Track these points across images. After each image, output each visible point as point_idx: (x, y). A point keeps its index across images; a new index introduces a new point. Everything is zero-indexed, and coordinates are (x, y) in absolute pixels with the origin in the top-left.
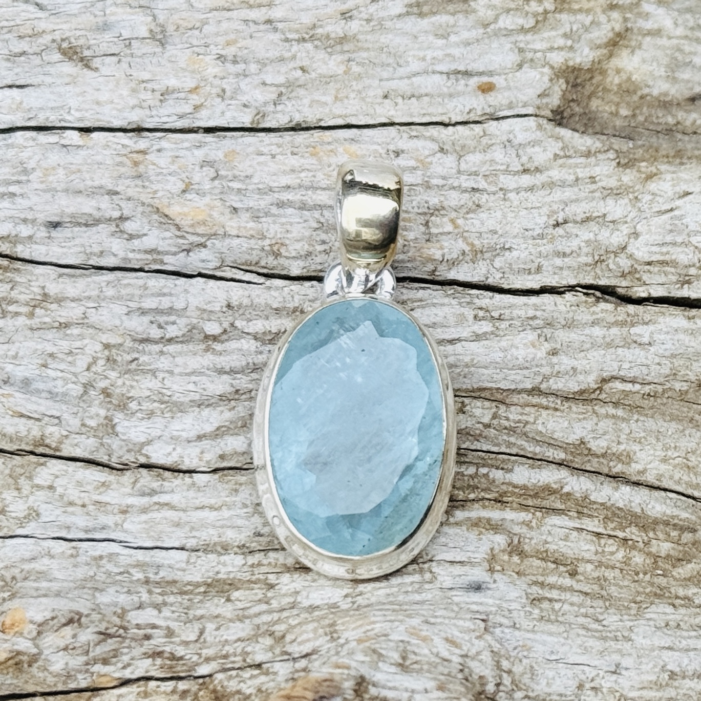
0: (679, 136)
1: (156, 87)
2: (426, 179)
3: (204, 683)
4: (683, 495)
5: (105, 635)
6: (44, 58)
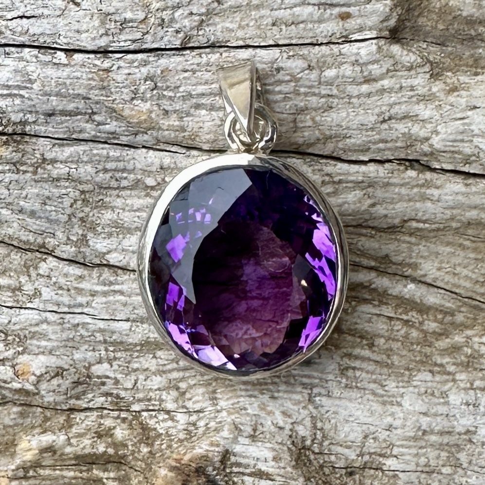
1: (118, 19)
2: (297, 88)
3: (136, 416)
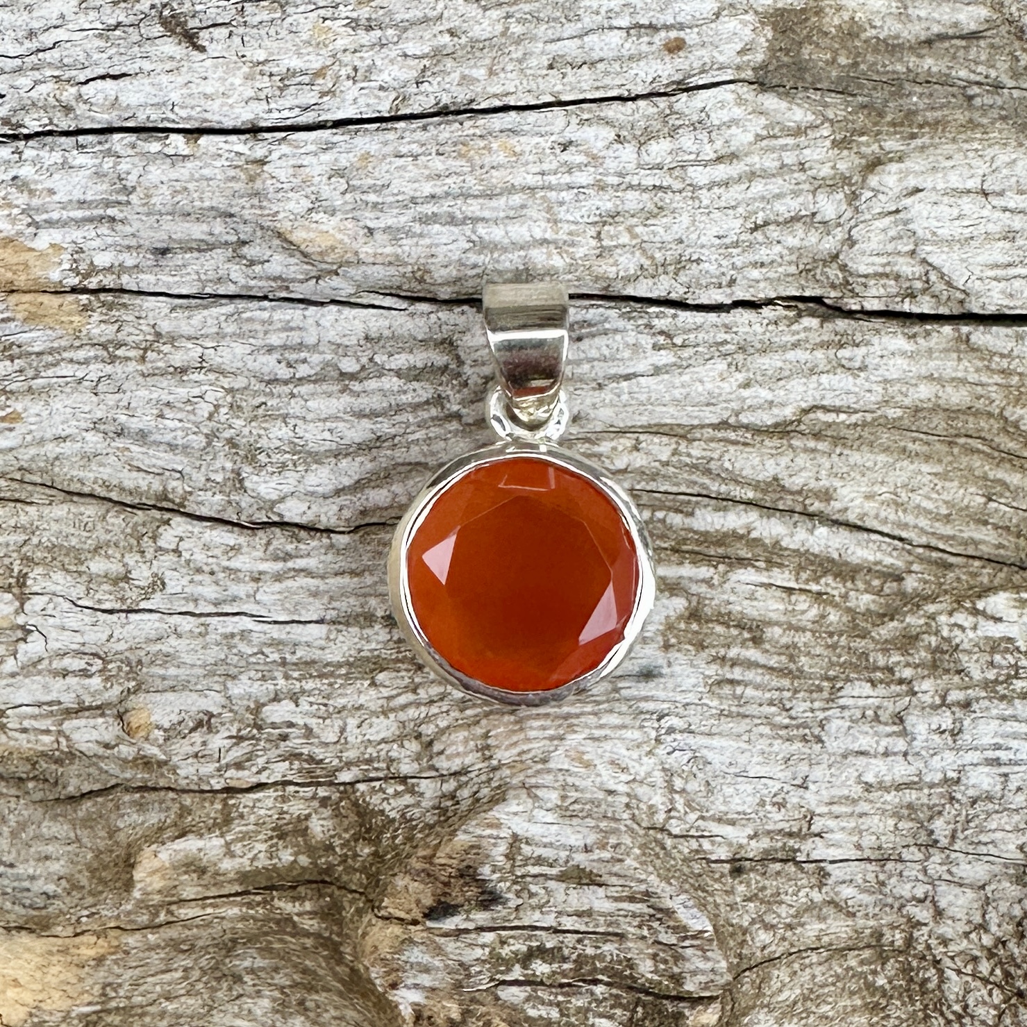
0: (909, 86)
1: (274, 70)
2: (599, 177)
3: (345, 792)
4: (888, 535)
5: (239, 739)
6: (143, 31)
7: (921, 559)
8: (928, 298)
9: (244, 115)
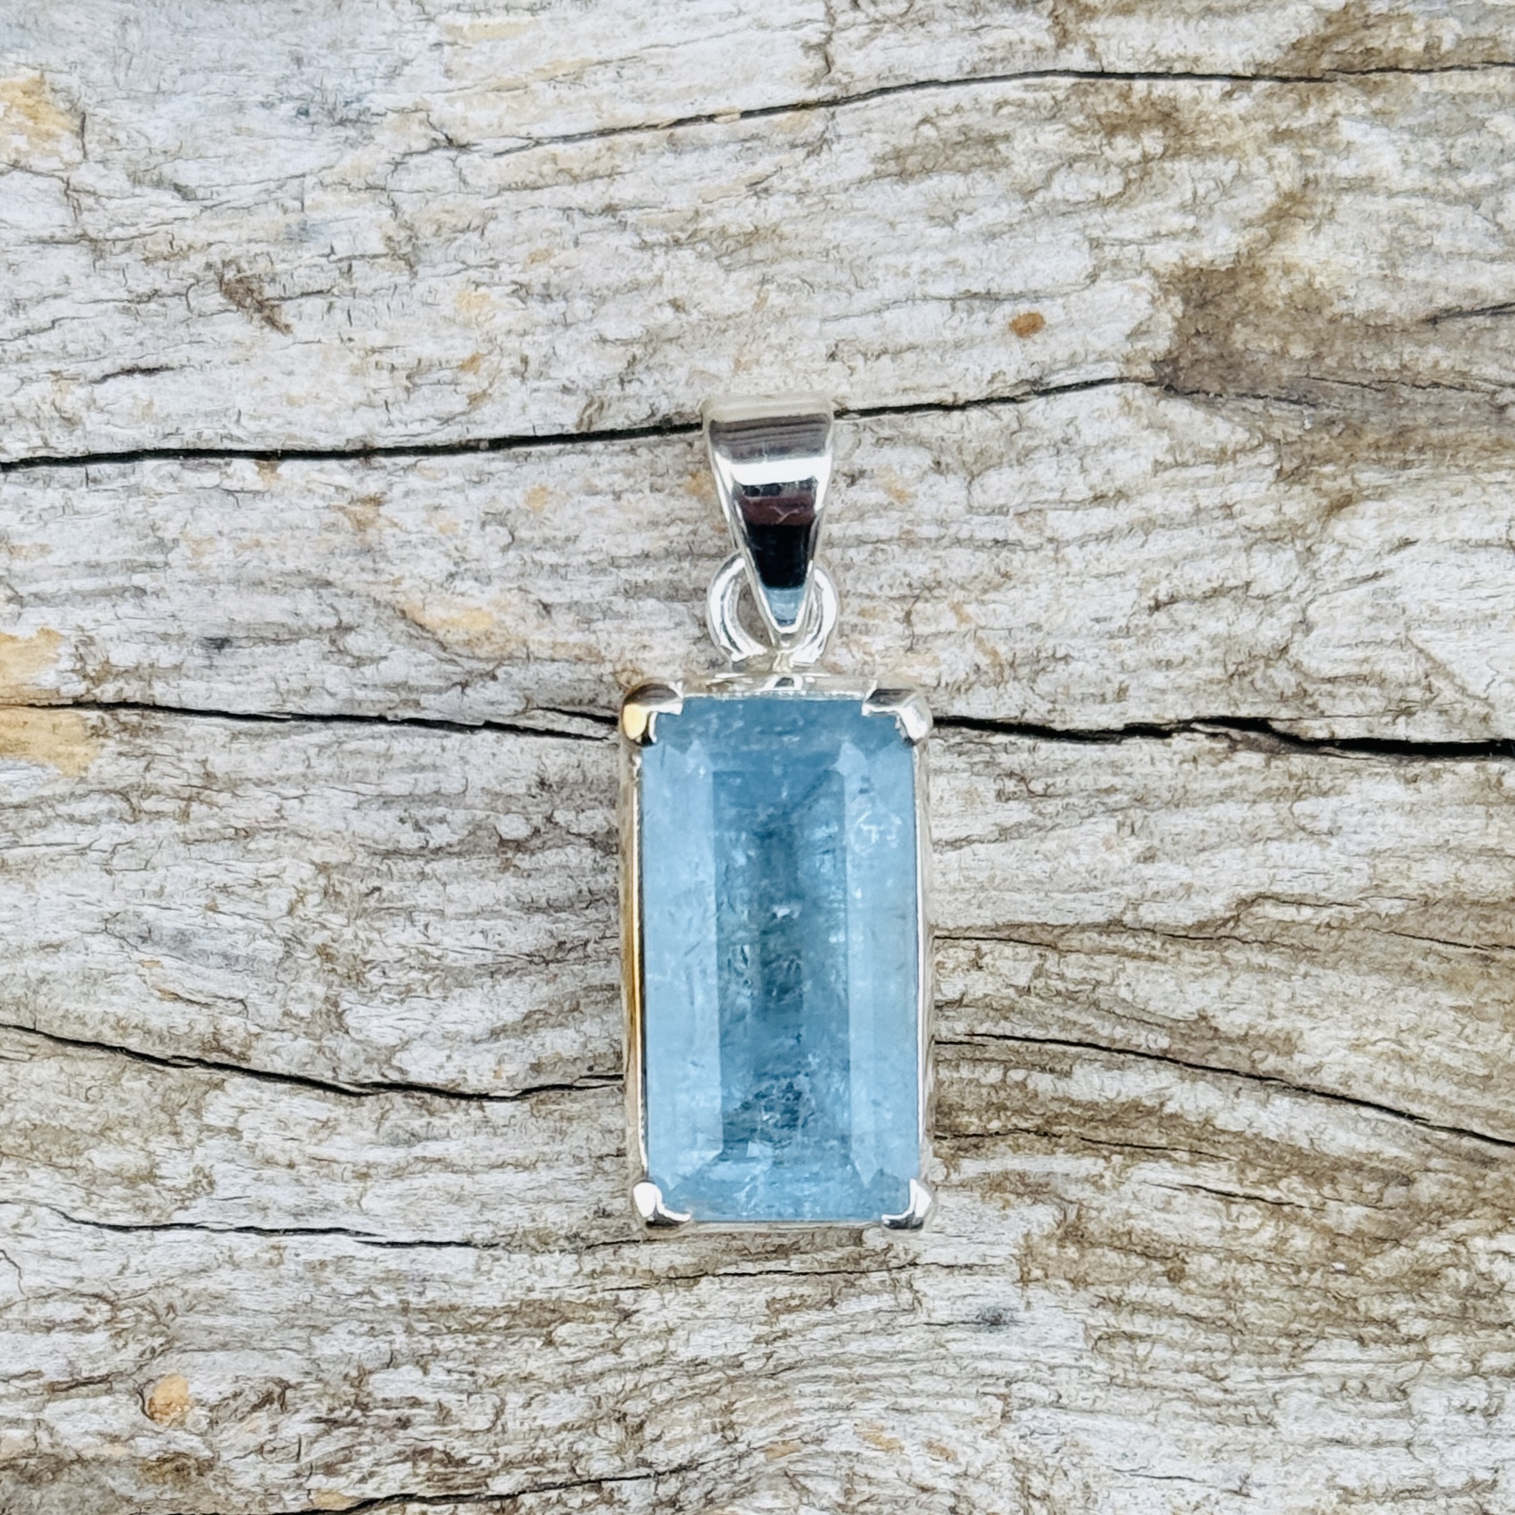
0: (1405, 392)
1: (398, 361)
2: (907, 527)
3: (503, 1509)
4: (1390, 1111)
5: (330, 1423)
6: (193, 304)
7: (1445, 1152)
8: (1432, 716)
9: (350, 431)
